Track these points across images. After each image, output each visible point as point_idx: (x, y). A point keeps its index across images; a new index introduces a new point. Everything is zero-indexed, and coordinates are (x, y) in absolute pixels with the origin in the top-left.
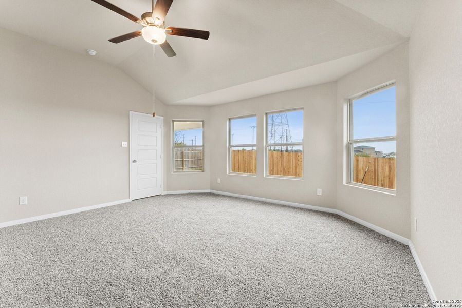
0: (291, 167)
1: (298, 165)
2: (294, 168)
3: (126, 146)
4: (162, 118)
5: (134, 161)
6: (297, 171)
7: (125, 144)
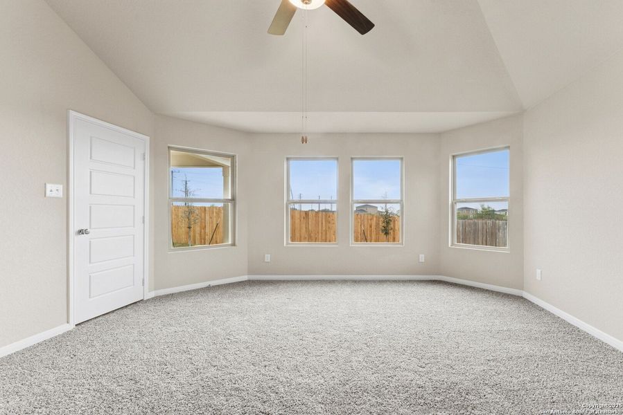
0: (320, 231)
1: (329, 228)
2: (324, 233)
3: (61, 194)
4: (148, 138)
5: (81, 232)
6: (328, 236)
7: (55, 190)
